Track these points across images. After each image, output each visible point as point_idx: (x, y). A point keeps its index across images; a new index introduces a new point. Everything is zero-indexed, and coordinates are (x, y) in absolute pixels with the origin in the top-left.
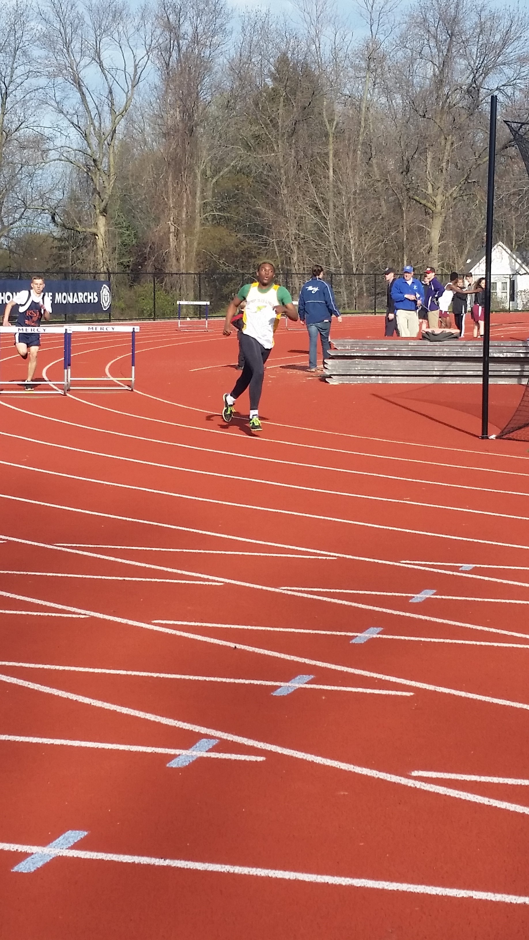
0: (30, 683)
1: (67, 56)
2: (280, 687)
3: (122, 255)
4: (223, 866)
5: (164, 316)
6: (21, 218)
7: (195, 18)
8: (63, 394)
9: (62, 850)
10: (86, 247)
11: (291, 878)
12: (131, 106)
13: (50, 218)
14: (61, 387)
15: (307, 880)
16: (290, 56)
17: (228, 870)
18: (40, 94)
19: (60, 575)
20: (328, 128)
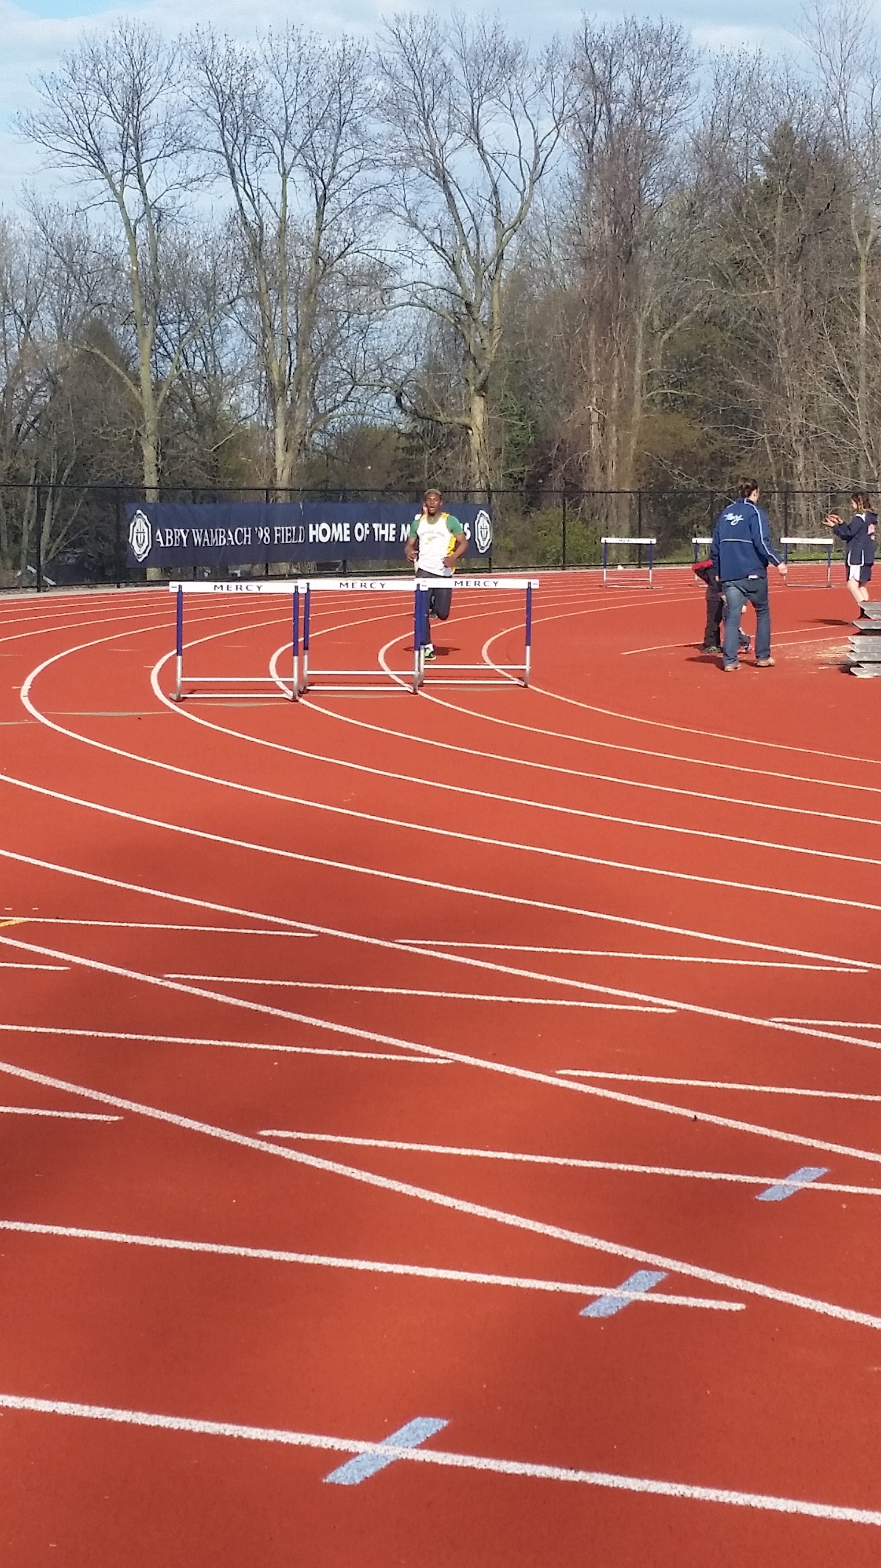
0: (355, 1170)
1: (425, 133)
2: (771, 1186)
3: (509, 462)
4: (674, 1485)
5: (579, 562)
6: (346, 400)
7: (636, 67)
8: (411, 691)
9: (405, 1450)
10: (452, 448)
11: (789, 1511)
12: (529, 215)
13: (394, 399)
14: (408, 679)
15: (816, 1514)
16: (795, 126)
17: (682, 1493)
18: (379, 197)
19: (404, 992)
20: (859, 246)
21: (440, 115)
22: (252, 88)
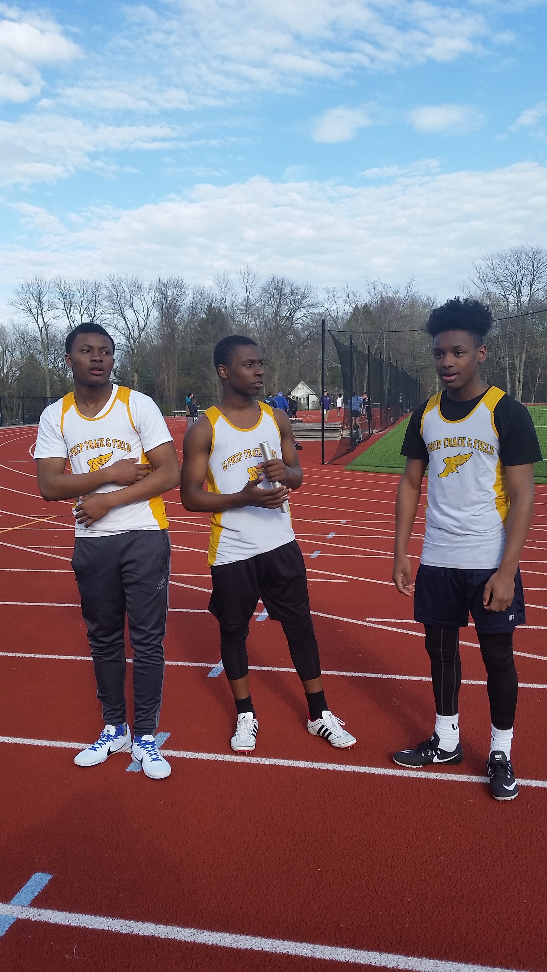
1: (119, 305)
7: (173, 289)
12: (147, 326)
16: (213, 305)
21: (122, 301)
22: (72, 293)
